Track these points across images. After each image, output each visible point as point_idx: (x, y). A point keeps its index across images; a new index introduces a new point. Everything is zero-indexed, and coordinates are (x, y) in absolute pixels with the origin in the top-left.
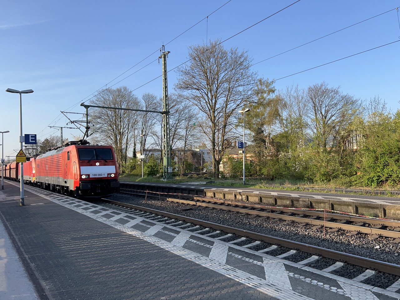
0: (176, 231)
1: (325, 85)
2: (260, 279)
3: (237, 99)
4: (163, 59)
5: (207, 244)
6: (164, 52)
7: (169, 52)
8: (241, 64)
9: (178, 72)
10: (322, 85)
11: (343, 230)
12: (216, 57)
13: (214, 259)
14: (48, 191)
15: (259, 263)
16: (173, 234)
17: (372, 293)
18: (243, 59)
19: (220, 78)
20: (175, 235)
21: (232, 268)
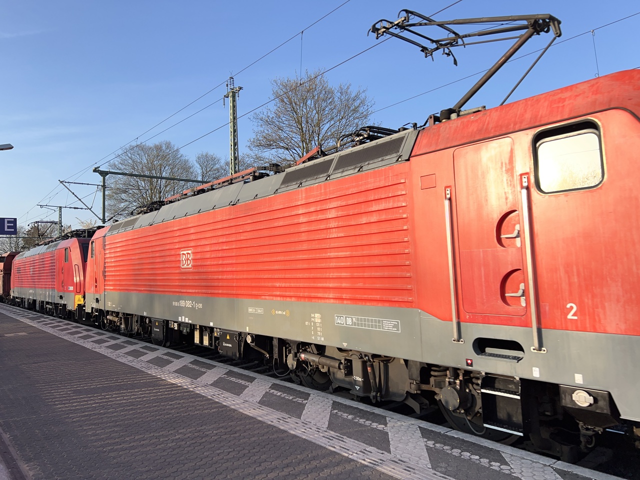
0: (248, 376)
2: (382, 452)
4: (230, 99)
5: (298, 397)
6: (232, 88)
7: (241, 88)
8: (355, 110)
9: (255, 121)
12: (316, 98)
13: (309, 422)
14: (35, 313)
15: (381, 427)
16: (243, 382)
17: (554, 470)
18: (358, 102)
19: (323, 132)
20: (247, 384)
21: (337, 436)
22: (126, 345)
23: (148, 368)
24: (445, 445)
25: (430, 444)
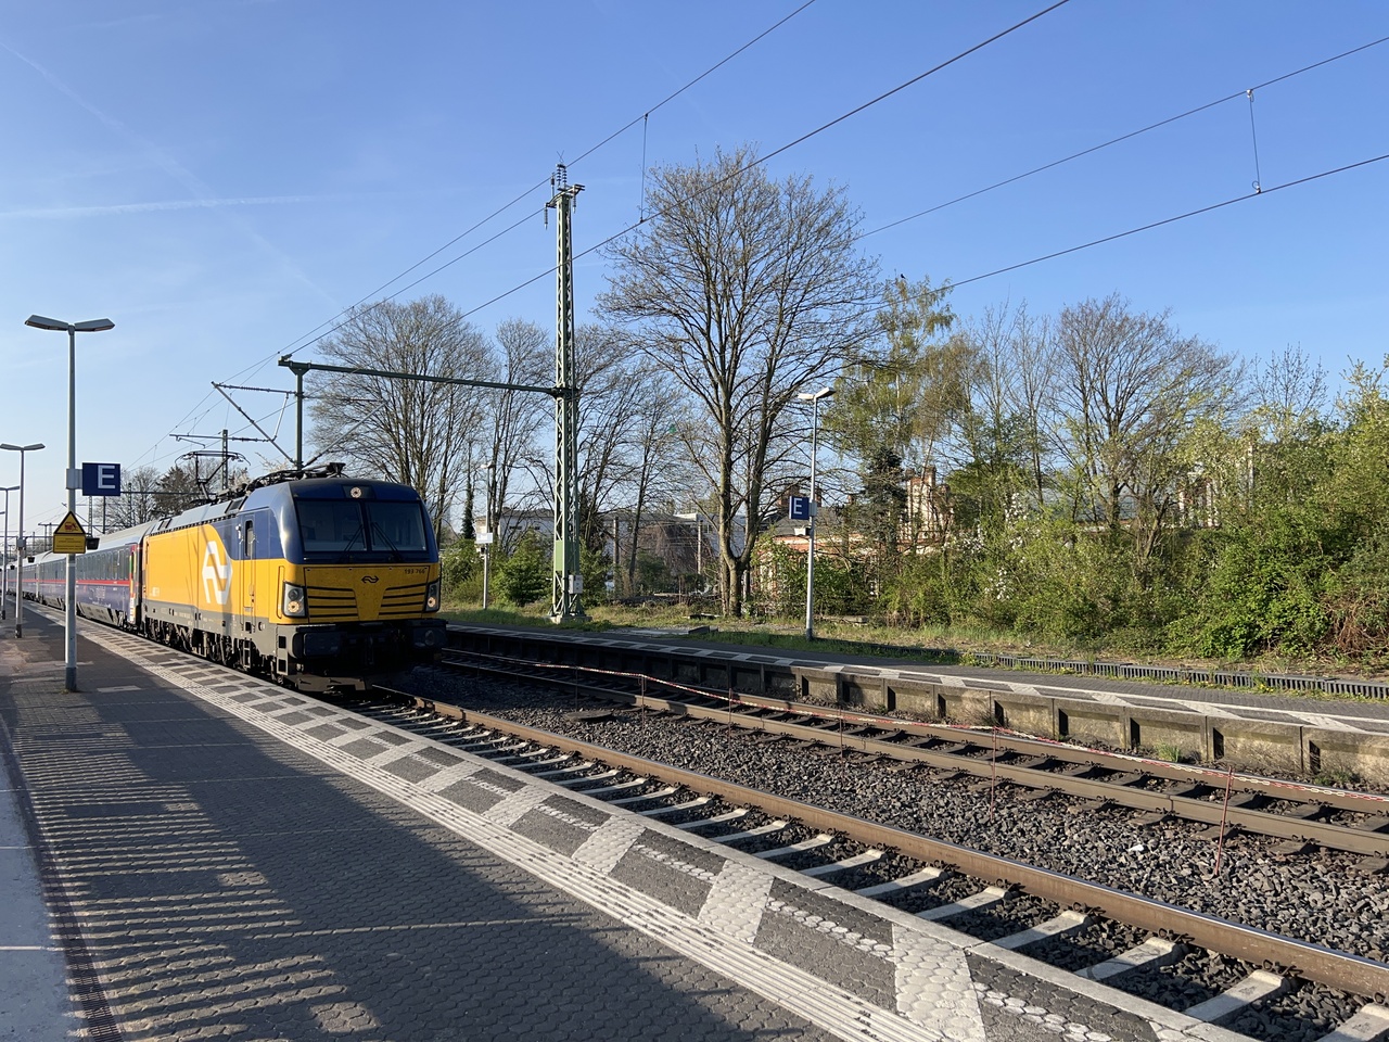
1: (1120, 305)
2: (682, 915)
3: (807, 348)
4: (559, 210)
5: (586, 821)
6: (563, 187)
7: (580, 188)
8: (823, 231)
10: (1108, 305)
11: (1065, 795)
12: (740, 205)
13: (582, 862)
15: (706, 876)
18: (831, 212)
19: (754, 277)
21: (620, 887)
22: (312, 715)
23: (339, 759)
24: (800, 909)
25: (776, 906)
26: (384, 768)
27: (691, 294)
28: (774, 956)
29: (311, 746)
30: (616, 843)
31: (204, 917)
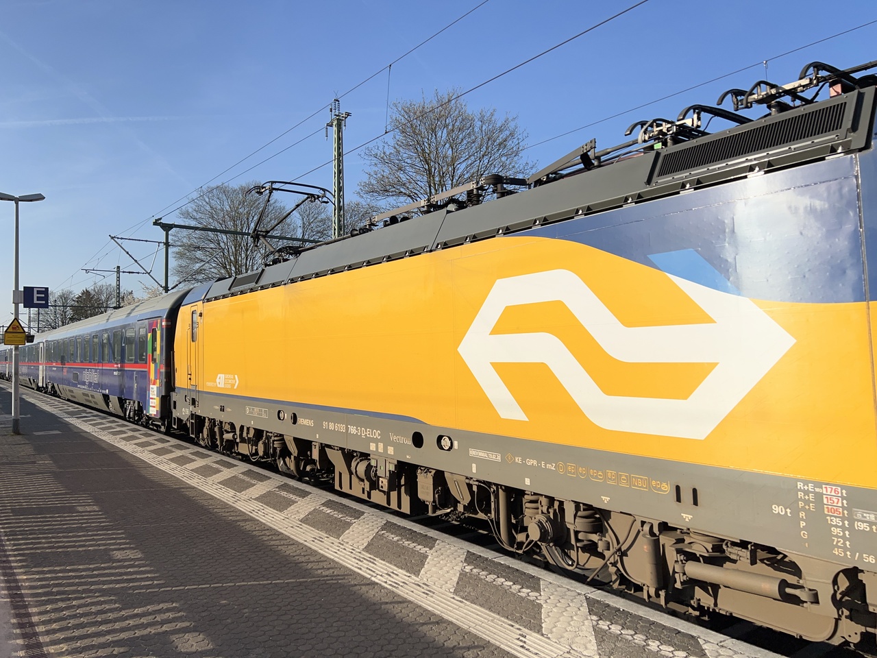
4: (335, 128)
6: (337, 114)
7: (348, 114)
9: (366, 158)
15: (424, 550)
16: (293, 497)
20: (298, 498)
21: (370, 558)
22: (173, 450)
23: (191, 478)
24: (483, 571)
25: (468, 569)
26: (220, 483)
27: (419, 183)
28: (466, 600)
29: (173, 469)
30: (368, 530)
31: (101, 579)
